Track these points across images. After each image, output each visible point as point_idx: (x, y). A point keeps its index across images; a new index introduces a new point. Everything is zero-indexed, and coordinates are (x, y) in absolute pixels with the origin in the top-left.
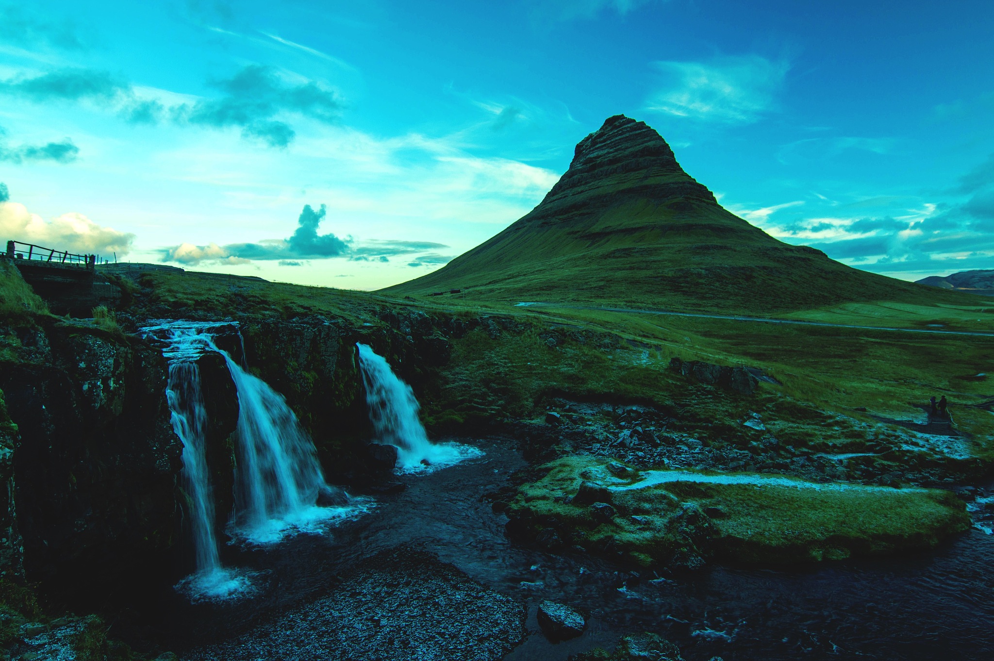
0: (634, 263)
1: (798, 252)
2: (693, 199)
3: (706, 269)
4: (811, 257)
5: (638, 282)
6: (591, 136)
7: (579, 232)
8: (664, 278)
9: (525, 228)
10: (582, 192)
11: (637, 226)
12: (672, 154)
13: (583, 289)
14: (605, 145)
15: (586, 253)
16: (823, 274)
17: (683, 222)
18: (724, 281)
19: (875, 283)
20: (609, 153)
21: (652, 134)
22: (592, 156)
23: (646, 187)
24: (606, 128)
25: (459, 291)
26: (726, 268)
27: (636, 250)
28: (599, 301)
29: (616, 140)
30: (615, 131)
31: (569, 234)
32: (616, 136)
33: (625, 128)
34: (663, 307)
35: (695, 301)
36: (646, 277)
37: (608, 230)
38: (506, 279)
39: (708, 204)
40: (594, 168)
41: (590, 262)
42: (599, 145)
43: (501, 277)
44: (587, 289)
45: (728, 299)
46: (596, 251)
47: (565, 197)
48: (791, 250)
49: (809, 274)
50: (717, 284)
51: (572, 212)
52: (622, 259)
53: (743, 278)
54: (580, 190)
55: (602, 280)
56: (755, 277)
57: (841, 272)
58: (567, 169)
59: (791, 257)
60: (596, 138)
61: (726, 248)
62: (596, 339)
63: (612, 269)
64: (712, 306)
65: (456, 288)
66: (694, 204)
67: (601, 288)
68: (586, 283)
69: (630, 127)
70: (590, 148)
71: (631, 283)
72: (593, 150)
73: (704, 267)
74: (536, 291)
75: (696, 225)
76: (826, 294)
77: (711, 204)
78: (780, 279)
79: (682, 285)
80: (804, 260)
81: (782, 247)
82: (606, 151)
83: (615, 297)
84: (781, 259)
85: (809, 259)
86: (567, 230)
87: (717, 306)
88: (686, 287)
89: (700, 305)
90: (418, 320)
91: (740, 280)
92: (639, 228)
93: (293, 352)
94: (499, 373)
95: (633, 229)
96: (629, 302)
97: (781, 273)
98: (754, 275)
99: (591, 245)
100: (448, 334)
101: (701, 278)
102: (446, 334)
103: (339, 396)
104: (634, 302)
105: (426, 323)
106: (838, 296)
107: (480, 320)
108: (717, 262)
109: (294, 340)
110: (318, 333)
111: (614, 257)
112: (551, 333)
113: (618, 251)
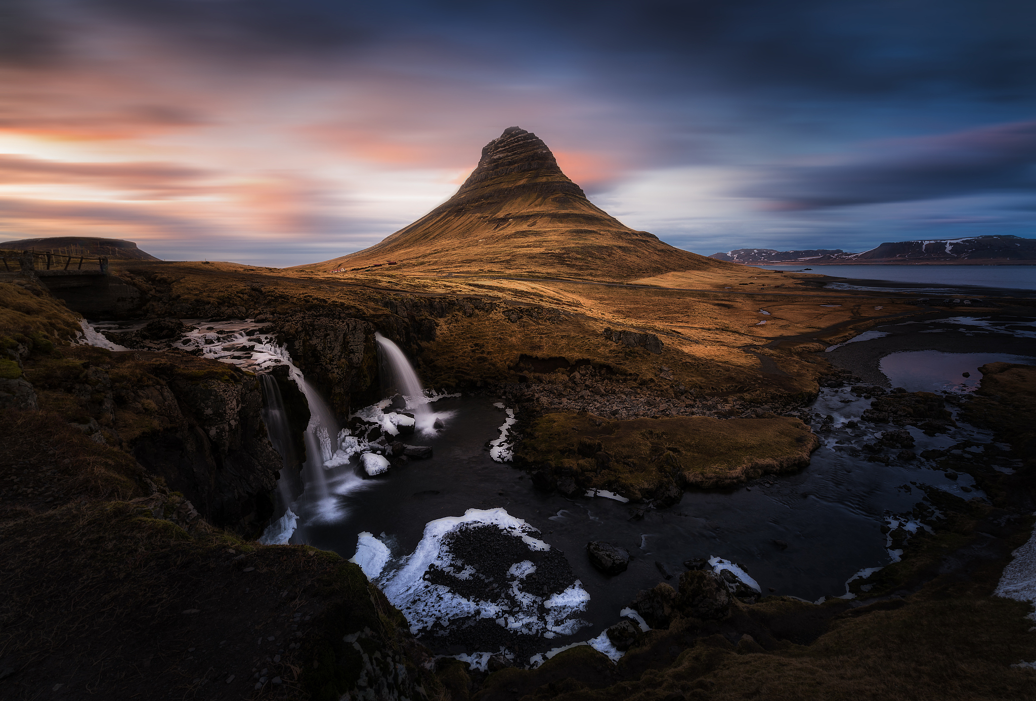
0: (531, 242)
1: (641, 236)
2: (570, 195)
3: (582, 248)
4: (648, 239)
5: (534, 257)
6: (494, 142)
7: (487, 217)
8: (553, 255)
9: (445, 213)
10: (489, 185)
11: (530, 213)
12: (554, 160)
13: (494, 262)
14: (505, 150)
15: (494, 234)
16: (657, 251)
17: (563, 212)
18: (594, 256)
19: (689, 258)
20: (507, 156)
21: (540, 144)
22: (495, 157)
23: (536, 184)
24: (506, 136)
25: (395, 263)
26: (595, 247)
27: (531, 233)
28: (508, 272)
29: (513, 146)
30: (513, 139)
31: (480, 218)
32: (513, 143)
33: (519, 137)
35: (576, 272)
36: (540, 253)
37: (509, 216)
38: (432, 254)
39: (580, 198)
40: (497, 166)
41: (497, 241)
42: (500, 149)
43: (428, 252)
44: (497, 262)
45: (597, 270)
46: (502, 232)
47: (476, 189)
48: (636, 235)
50: (590, 259)
51: (482, 201)
52: (522, 239)
53: (606, 255)
54: (487, 184)
55: (508, 255)
56: (614, 254)
57: (668, 250)
58: (476, 166)
59: (637, 239)
60: (498, 143)
61: (594, 232)
62: (545, 313)
63: (515, 247)
64: (587, 275)
65: (392, 261)
66: (571, 198)
67: (508, 261)
68: (497, 258)
69: (523, 137)
70: (493, 151)
71: (530, 258)
72: (495, 153)
73: (580, 246)
74: (458, 263)
75: (573, 214)
76: (659, 266)
77: (582, 199)
78: (630, 255)
79: (567, 259)
80: (644, 241)
82: (506, 154)
83: (519, 268)
84: (630, 241)
85: (648, 241)
86: (479, 215)
87: (591, 275)
89: (579, 275)
90: (410, 304)
91: (604, 256)
92: (532, 215)
93: (329, 345)
94: (476, 345)
95: (528, 216)
96: (530, 272)
97: (631, 251)
98: (614, 252)
99: (496, 227)
100: (433, 314)
101: (579, 254)
102: (431, 314)
103: (365, 376)
104: (534, 272)
105: (417, 306)
106: (667, 267)
107: (456, 301)
108: (589, 242)
109: (329, 335)
110: (346, 327)
111: (515, 238)
112: (512, 310)
113: (517, 233)
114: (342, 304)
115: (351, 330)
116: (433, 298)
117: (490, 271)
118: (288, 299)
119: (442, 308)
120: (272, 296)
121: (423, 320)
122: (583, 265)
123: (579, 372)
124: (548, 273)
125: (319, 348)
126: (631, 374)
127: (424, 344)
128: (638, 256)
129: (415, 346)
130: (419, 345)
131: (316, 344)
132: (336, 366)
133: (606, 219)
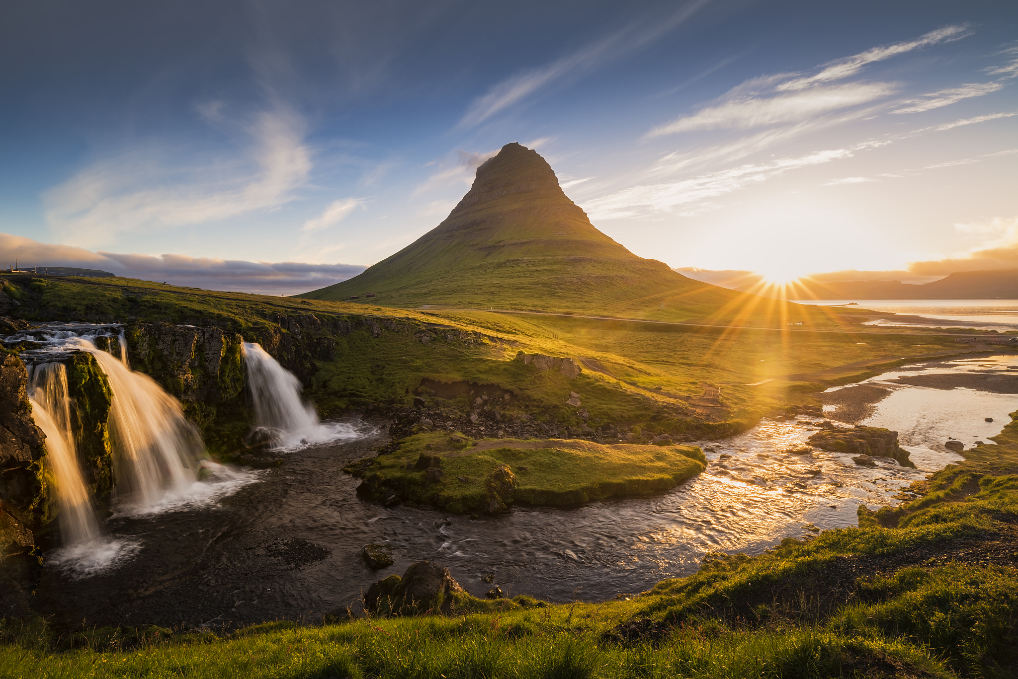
0: (521, 272)
1: (648, 264)
2: (571, 219)
4: (658, 268)
5: (522, 288)
6: (490, 160)
7: (477, 245)
9: (434, 240)
10: (481, 210)
11: (525, 241)
12: (556, 180)
13: (477, 294)
14: (501, 170)
15: (482, 263)
16: (666, 283)
17: (562, 238)
18: (590, 287)
20: (504, 176)
21: (540, 161)
22: (490, 178)
23: (534, 207)
24: (503, 154)
26: (593, 277)
27: (523, 261)
28: (489, 304)
29: (511, 166)
30: (510, 158)
31: (470, 246)
32: (511, 162)
33: (518, 155)
34: (540, 309)
35: (568, 304)
36: (529, 284)
37: (501, 244)
38: (414, 285)
39: (583, 223)
40: (492, 188)
41: (486, 270)
42: (496, 169)
43: (410, 284)
44: (480, 294)
45: (593, 302)
46: (491, 261)
47: (467, 214)
48: (643, 263)
49: (655, 282)
50: (585, 290)
51: (472, 227)
52: (512, 269)
54: (479, 210)
56: (614, 285)
58: (469, 190)
59: (643, 268)
60: (494, 163)
61: (594, 261)
62: (463, 337)
63: (503, 277)
64: (581, 308)
65: (371, 293)
66: (572, 223)
67: (492, 293)
70: (489, 171)
71: (517, 289)
72: (491, 174)
73: (576, 276)
75: (572, 240)
77: (586, 223)
79: (557, 291)
80: (652, 271)
81: (637, 260)
83: (502, 301)
84: (636, 270)
86: (468, 242)
88: (561, 292)
90: (306, 322)
92: (527, 242)
93: (177, 351)
94: (378, 366)
95: (522, 243)
96: (514, 304)
98: (614, 283)
99: (487, 255)
100: (336, 333)
102: (333, 333)
103: (226, 388)
104: (518, 305)
105: (315, 324)
107: (365, 322)
109: (177, 340)
110: (201, 334)
111: (506, 267)
112: (425, 332)
113: (508, 261)
114: (219, 316)
115: (208, 338)
116: (338, 317)
117: (470, 303)
118: (161, 309)
119: (347, 328)
120: (145, 306)
121: (320, 339)
123: (481, 397)
124: (535, 306)
125: (165, 353)
126: (534, 400)
127: (318, 364)
129: (308, 365)
130: (312, 365)
131: (162, 349)
132: (183, 373)
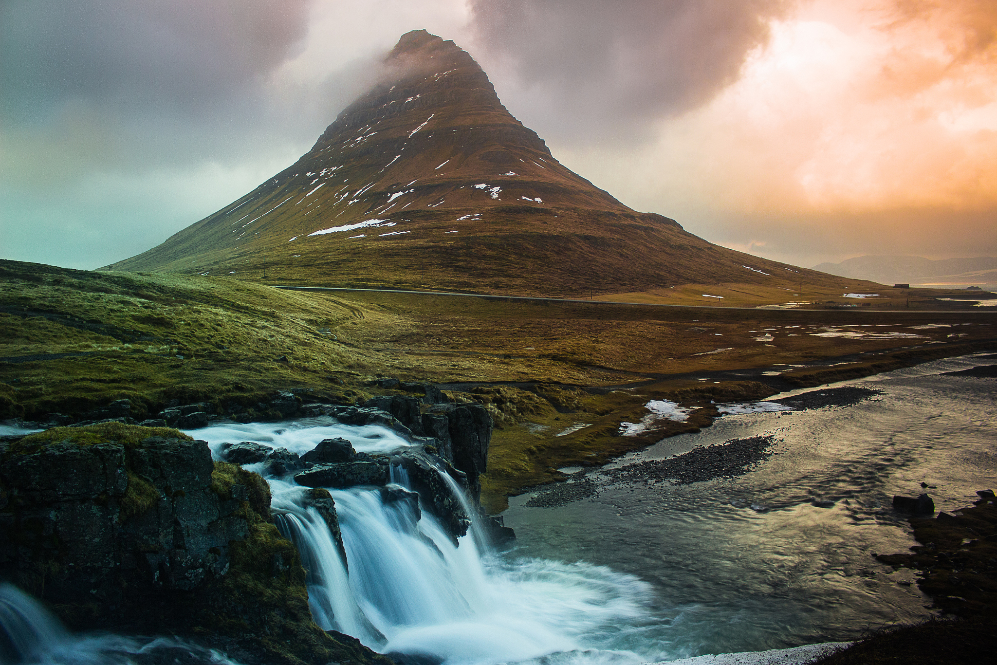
1: (642, 220)
2: (516, 148)
3: (502, 238)
4: (657, 227)
8: (437, 251)
16: (667, 250)
18: (524, 253)
19: (733, 262)
30: (415, 51)
33: (427, 46)
48: (633, 218)
49: (648, 247)
50: (513, 258)
53: (553, 251)
56: (570, 250)
57: (692, 247)
59: (631, 226)
69: (434, 46)
76: (662, 273)
77: (542, 156)
78: (605, 253)
79: (461, 258)
80: (646, 229)
81: (621, 213)
84: (614, 228)
85: (652, 229)
88: (465, 261)
91: (548, 253)
97: (609, 245)
98: (571, 246)
101: (492, 250)
106: (678, 276)
108: (521, 229)
122: (490, 269)
128: (621, 255)
133: (582, 192)
